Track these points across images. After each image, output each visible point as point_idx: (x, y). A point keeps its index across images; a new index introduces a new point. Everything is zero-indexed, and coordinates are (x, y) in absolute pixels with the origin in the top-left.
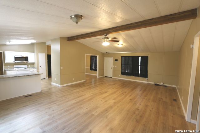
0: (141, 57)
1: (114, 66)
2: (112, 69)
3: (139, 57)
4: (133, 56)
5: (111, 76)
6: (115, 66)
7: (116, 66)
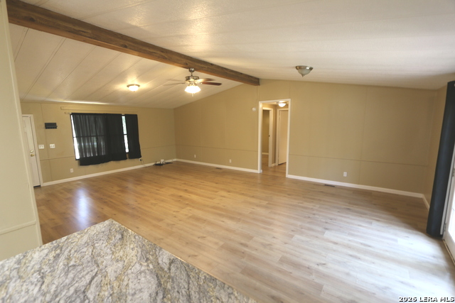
0: (127, 116)
1: (42, 147)
3: (121, 115)
4: (105, 112)
6: (47, 146)
7: (53, 146)
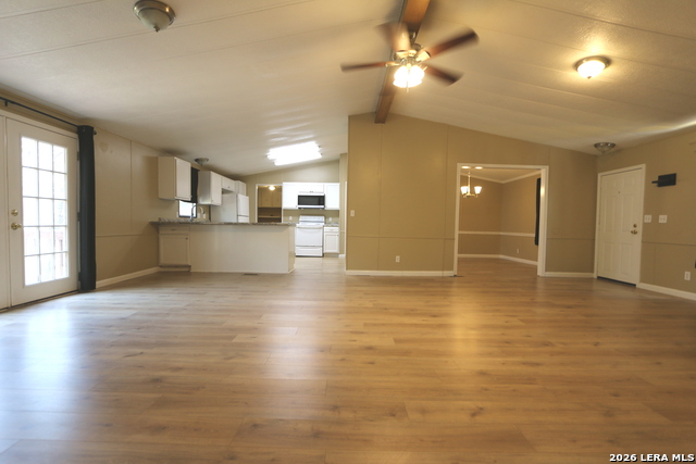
1: (649, 219)
2: (638, 238)
5: (634, 277)
6: (655, 219)
7: (663, 219)
